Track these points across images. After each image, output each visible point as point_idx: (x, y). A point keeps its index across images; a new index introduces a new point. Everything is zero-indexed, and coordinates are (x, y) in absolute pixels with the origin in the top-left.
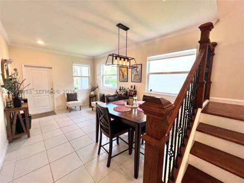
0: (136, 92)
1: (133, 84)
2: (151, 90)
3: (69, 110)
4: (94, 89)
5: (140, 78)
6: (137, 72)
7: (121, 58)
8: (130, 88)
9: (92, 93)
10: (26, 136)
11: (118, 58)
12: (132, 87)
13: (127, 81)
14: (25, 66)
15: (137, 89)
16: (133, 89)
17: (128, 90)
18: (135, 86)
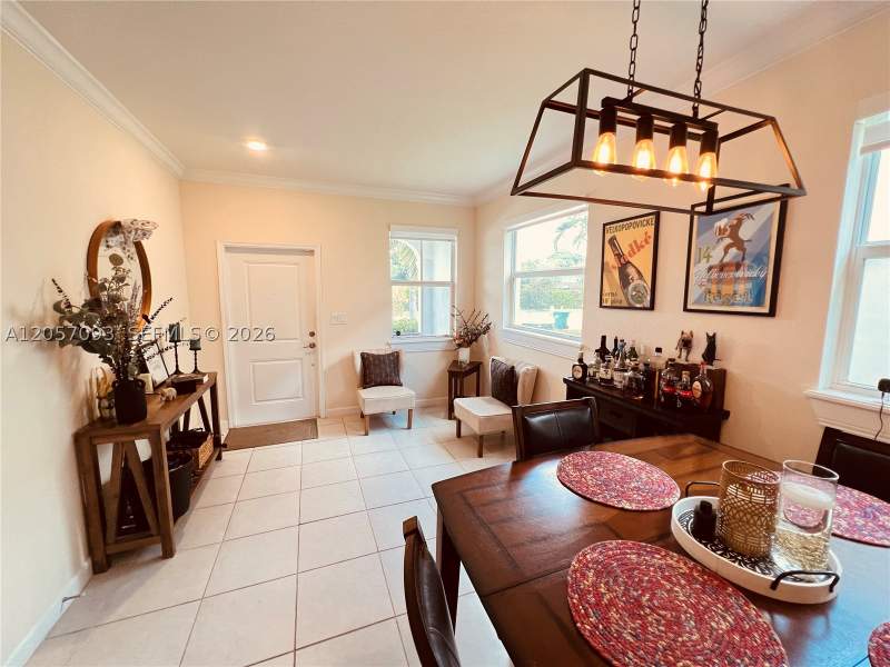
0: (720, 378)
4: (471, 336)
5: (759, 286)
6: (738, 243)
8: (671, 351)
9: (464, 355)
12: (686, 343)
13: (652, 307)
14: (228, 249)
16: (696, 356)
17: (660, 362)
18: (712, 340)
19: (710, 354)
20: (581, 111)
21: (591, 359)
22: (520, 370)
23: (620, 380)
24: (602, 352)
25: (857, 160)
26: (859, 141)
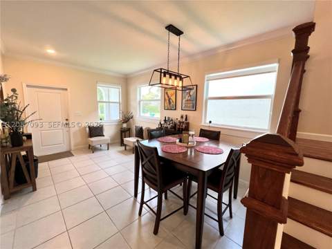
0: (188, 124)
1: (184, 113)
2: (210, 122)
3: (92, 149)
4: (127, 119)
5: (194, 104)
6: (190, 96)
7: (171, 75)
8: (179, 119)
9: (125, 125)
10: (31, 189)
11: (168, 76)
12: (182, 117)
13: (175, 109)
14: (27, 86)
15: (190, 120)
16: (184, 120)
17: (177, 122)
18: (186, 116)
19: (186, 119)
20: (161, 72)
21: (163, 122)
22: (144, 128)
23: (169, 127)
24: (165, 121)
25: (206, 83)
26: (206, 79)
